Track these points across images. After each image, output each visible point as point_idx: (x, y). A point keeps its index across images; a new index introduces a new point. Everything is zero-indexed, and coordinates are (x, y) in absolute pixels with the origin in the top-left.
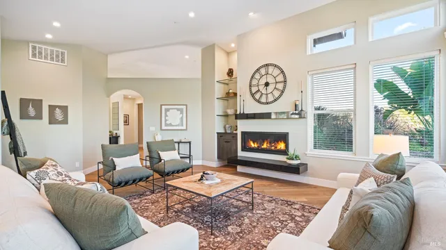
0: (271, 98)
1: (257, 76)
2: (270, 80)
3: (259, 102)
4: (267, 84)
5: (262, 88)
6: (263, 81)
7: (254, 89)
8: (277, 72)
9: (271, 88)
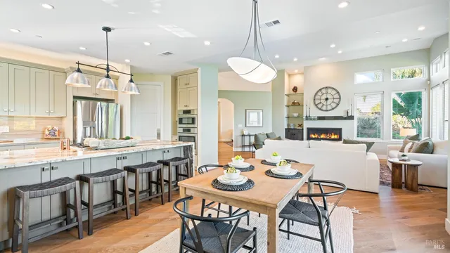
0: (329, 108)
1: (320, 94)
2: (329, 97)
3: (321, 109)
4: (327, 99)
5: (323, 101)
6: (324, 97)
7: (317, 102)
8: (334, 92)
9: (329, 101)
